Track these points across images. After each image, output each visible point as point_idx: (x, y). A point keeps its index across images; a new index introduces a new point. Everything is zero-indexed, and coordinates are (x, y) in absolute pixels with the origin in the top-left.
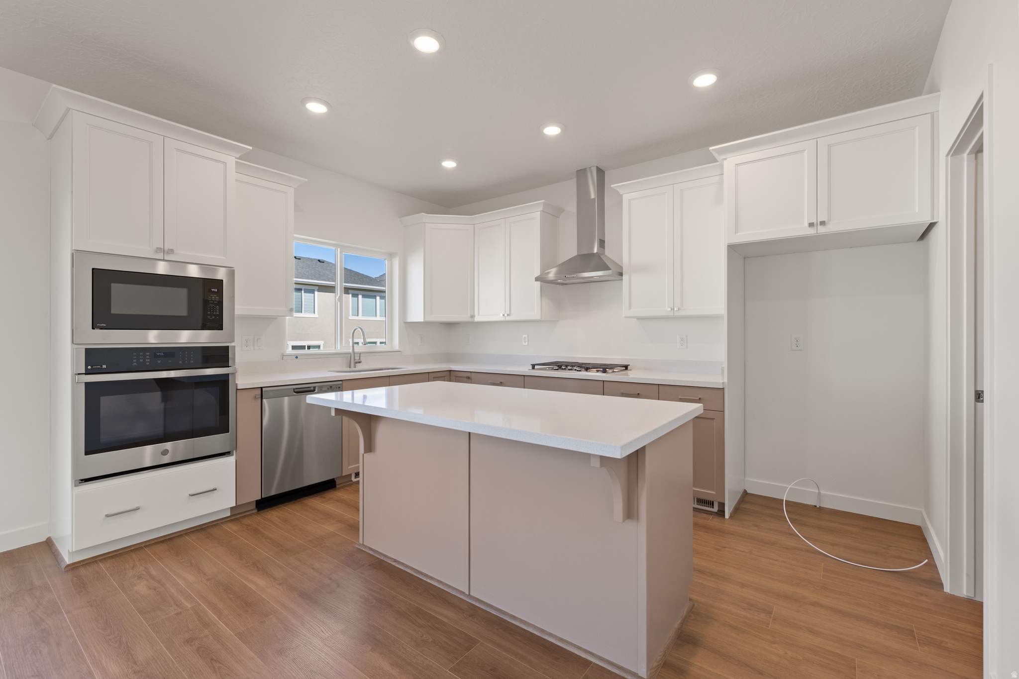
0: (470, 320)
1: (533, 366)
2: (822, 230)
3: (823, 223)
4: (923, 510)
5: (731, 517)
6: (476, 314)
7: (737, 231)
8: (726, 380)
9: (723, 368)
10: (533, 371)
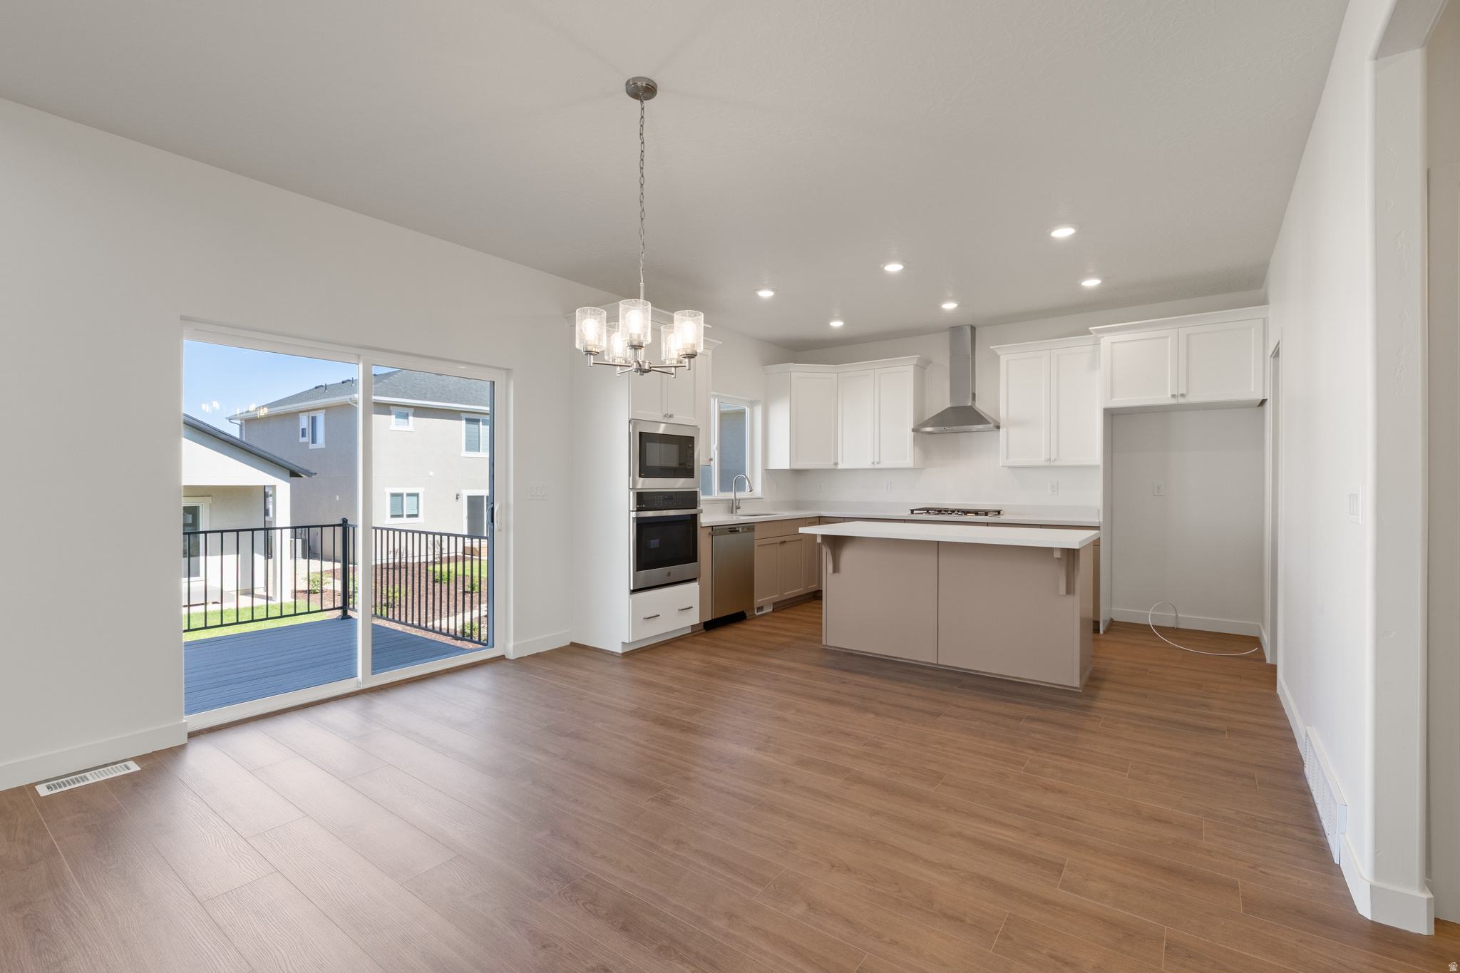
0: (833, 467)
1: (912, 511)
2: (1181, 401)
3: (1182, 395)
4: (1260, 624)
5: (1105, 632)
6: (839, 461)
7: (1112, 397)
8: (1101, 520)
9: (1099, 510)
10: (913, 515)
